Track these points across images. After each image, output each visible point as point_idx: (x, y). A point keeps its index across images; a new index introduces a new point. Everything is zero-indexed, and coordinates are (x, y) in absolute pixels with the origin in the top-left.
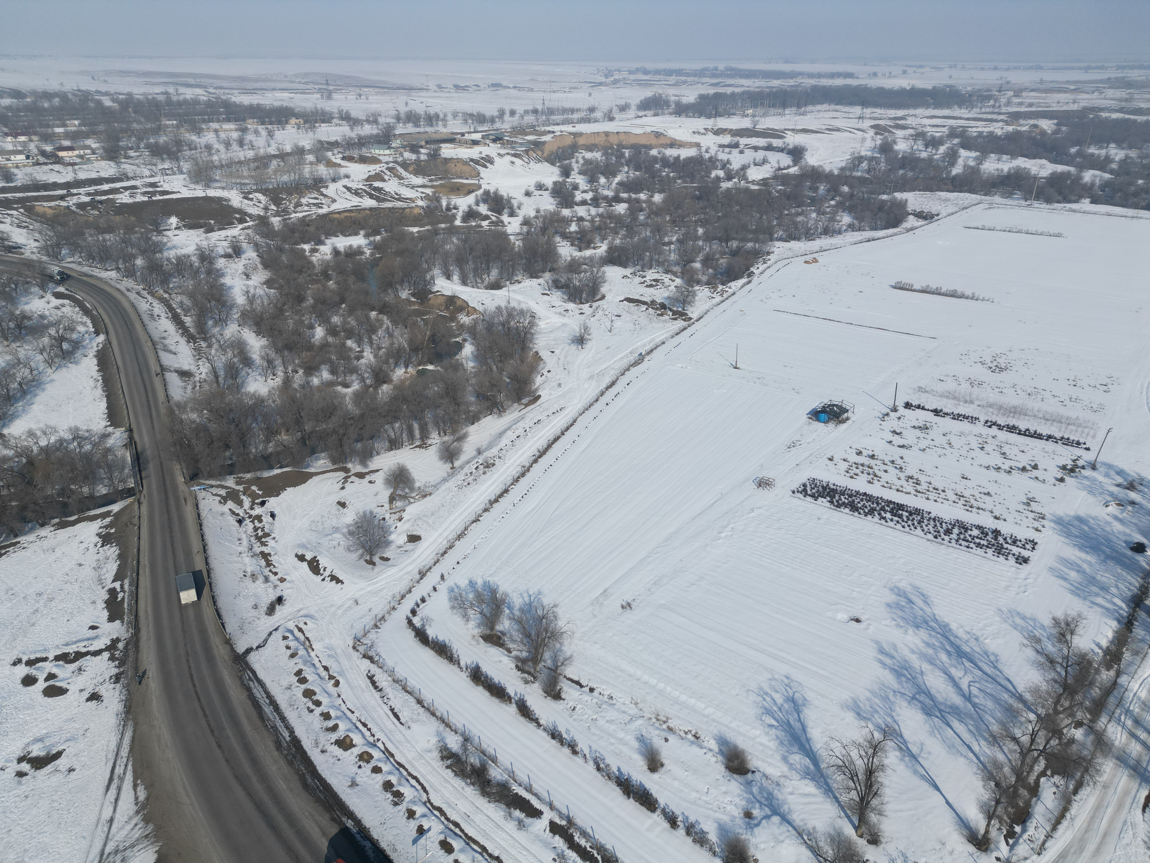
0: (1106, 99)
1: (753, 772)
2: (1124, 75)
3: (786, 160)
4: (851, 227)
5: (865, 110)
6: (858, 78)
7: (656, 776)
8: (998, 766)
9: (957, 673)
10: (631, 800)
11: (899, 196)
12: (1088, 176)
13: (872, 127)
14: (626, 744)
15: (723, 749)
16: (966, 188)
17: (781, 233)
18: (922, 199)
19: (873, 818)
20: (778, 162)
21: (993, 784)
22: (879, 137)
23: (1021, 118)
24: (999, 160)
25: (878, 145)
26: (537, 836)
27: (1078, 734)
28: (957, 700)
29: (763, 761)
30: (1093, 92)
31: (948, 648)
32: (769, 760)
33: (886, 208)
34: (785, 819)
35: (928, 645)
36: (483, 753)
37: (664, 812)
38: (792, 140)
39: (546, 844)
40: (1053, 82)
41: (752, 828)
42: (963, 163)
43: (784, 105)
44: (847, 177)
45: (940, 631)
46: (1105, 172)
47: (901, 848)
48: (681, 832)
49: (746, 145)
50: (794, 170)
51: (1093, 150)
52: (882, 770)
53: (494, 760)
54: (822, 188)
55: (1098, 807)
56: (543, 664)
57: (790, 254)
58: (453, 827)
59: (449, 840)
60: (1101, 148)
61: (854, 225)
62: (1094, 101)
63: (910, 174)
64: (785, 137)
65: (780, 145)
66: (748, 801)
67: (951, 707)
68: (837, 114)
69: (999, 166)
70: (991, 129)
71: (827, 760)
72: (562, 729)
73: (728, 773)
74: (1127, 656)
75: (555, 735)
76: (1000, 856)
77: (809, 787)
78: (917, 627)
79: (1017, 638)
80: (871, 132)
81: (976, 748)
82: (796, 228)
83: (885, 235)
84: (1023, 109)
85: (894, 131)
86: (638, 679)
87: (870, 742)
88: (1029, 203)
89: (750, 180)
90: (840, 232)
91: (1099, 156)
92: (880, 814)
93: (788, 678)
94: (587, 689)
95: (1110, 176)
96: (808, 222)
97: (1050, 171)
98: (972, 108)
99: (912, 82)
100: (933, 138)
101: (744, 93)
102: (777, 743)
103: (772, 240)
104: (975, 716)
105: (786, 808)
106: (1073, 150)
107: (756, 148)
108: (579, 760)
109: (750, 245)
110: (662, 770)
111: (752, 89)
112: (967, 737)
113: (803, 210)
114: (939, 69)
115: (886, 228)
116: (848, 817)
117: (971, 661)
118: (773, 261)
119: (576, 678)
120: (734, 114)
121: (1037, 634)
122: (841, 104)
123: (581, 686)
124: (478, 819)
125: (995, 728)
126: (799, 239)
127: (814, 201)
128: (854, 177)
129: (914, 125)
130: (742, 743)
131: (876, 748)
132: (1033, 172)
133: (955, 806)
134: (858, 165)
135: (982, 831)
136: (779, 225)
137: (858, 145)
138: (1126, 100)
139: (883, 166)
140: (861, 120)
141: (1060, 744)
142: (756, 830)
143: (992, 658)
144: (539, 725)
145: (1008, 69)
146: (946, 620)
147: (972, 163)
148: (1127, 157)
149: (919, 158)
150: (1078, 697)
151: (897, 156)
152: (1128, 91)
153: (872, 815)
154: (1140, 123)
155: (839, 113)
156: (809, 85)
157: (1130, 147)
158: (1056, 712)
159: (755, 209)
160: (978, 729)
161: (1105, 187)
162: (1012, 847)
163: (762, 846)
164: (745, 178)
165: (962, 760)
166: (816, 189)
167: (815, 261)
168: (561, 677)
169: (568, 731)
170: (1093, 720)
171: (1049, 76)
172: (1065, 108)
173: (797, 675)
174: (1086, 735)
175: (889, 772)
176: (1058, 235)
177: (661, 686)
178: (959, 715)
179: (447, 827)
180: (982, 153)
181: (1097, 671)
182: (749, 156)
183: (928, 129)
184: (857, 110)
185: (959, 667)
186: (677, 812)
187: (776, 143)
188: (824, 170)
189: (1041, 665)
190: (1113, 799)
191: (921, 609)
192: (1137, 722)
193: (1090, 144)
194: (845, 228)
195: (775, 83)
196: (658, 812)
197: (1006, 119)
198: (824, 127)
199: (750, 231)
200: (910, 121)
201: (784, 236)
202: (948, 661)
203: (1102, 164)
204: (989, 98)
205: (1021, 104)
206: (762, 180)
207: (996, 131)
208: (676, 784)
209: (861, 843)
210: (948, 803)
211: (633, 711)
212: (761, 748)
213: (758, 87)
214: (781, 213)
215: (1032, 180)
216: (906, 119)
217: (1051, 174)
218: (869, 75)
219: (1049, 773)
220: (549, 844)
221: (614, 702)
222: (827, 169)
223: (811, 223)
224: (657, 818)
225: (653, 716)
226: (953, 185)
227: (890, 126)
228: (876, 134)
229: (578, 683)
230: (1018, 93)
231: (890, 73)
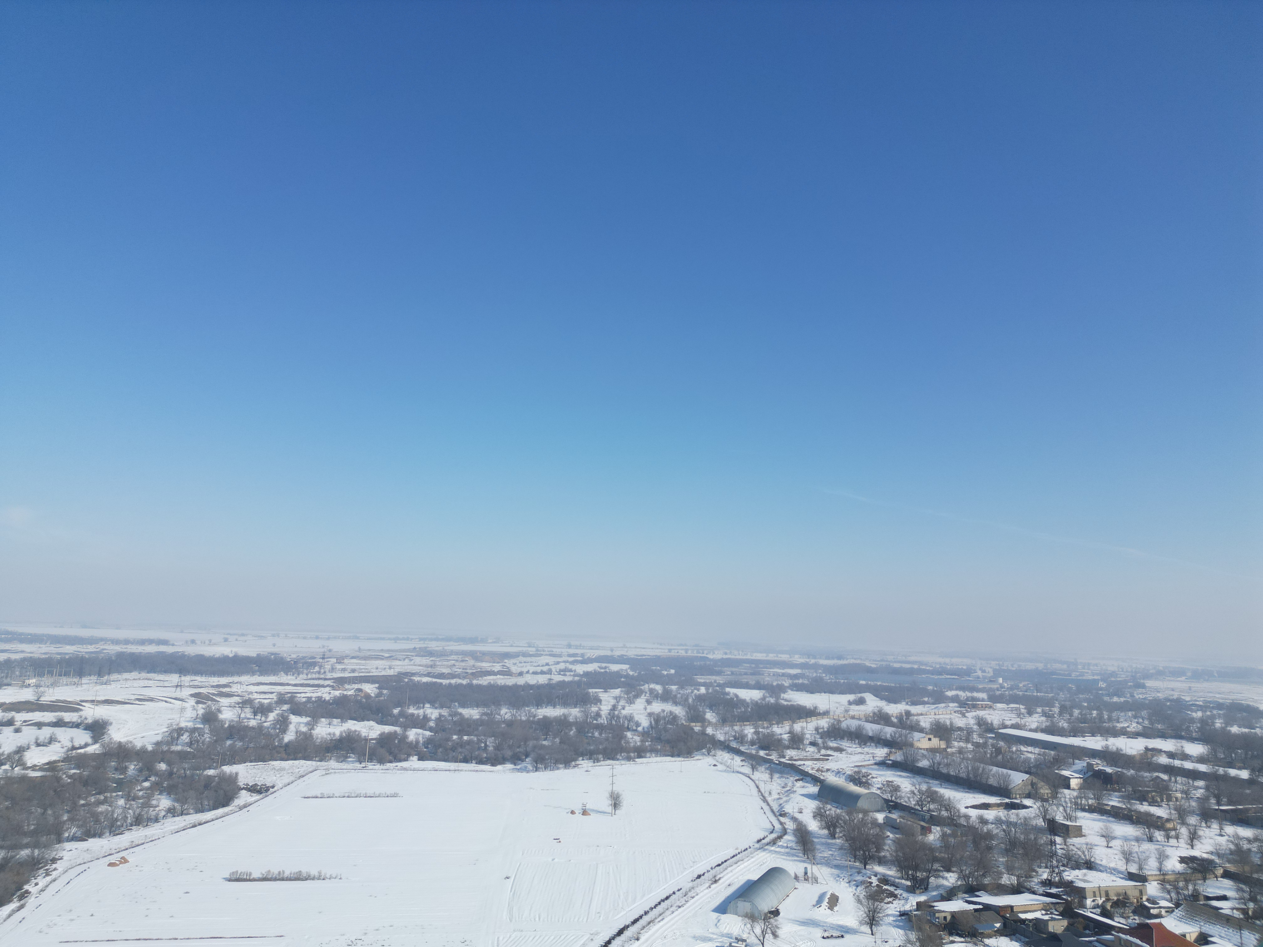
0: (416, 665)
2: (425, 646)
3: (82, 737)
4: (172, 812)
5: (183, 678)
6: (173, 645)
11: (227, 769)
12: (413, 734)
13: (192, 695)
16: (300, 755)
17: (74, 830)
18: (254, 771)
20: (72, 740)
22: (201, 706)
23: (346, 683)
24: (330, 724)
25: (200, 715)
30: (404, 660)
33: (214, 784)
38: (91, 713)
40: (369, 650)
42: (294, 730)
43: (81, 674)
44: (163, 752)
46: (425, 730)
49: (25, 721)
50: (94, 749)
51: (412, 710)
54: (132, 768)
57: (87, 857)
60: (418, 708)
61: (174, 809)
62: (406, 667)
63: (239, 744)
64: (81, 710)
65: (74, 720)
68: (150, 683)
69: (331, 730)
70: (319, 694)
80: (192, 701)
82: (97, 821)
83: (214, 817)
84: (347, 675)
85: (218, 699)
88: (363, 765)
89: (29, 765)
90: (157, 820)
91: (418, 716)
95: (431, 734)
96: (113, 812)
97: (379, 732)
98: (299, 674)
99: (234, 650)
100: (262, 705)
101: (24, 660)
103: (60, 841)
106: (396, 711)
107: (39, 725)
109: (25, 853)
111: (36, 656)
113: (106, 797)
114: (262, 637)
115: (215, 808)
118: (60, 870)
120: (9, 685)
122: (155, 672)
126: (100, 835)
127: (120, 784)
128: (173, 752)
129: (240, 693)
132: (363, 735)
134: (178, 738)
136: (71, 820)
137: (176, 716)
138: (431, 666)
139: (207, 737)
140: (179, 689)
145: (328, 639)
147: (304, 729)
148: (440, 715)
149: (247, 726)
151: (222, 726)
152: (431, 659)
154: (445, 685)
155: (151, 682)
156: (113, 652)
157: (442, 707)
159: (35, 802)
161: (428, 744)
164: (21, 763)
166: (124, 770)
167: (124, 861)
171: (367, 645)
172: (383, 673)
176: (395, 795)
180: (313, 718)
182: (29, 735)
183: (256, 696)
184: (174, 678)
187: (68, 717)
188: (134, 747)
193: (409, 706)
194: (163, 813)
195: (69, 649)
197: (332, 684)
198: (133, 697)
199: (25, 834)
200: (235, 689)
201: (79, 834)
203: (421, 723)
204: (314, 664)
205: (344, 670)
206: (47, 764)
207: (324, 696)
213: (45, 654)
214: (75, 805)
215: (363, 742)
216: (230, 687)
217: (379, 735)
218: (187, 642)
222: (138, 744)
223: (118, 812)
226: (286, 753)
227: (214, 694)
228: (198, 703)
230: (340, 660)
231: (210, 641)
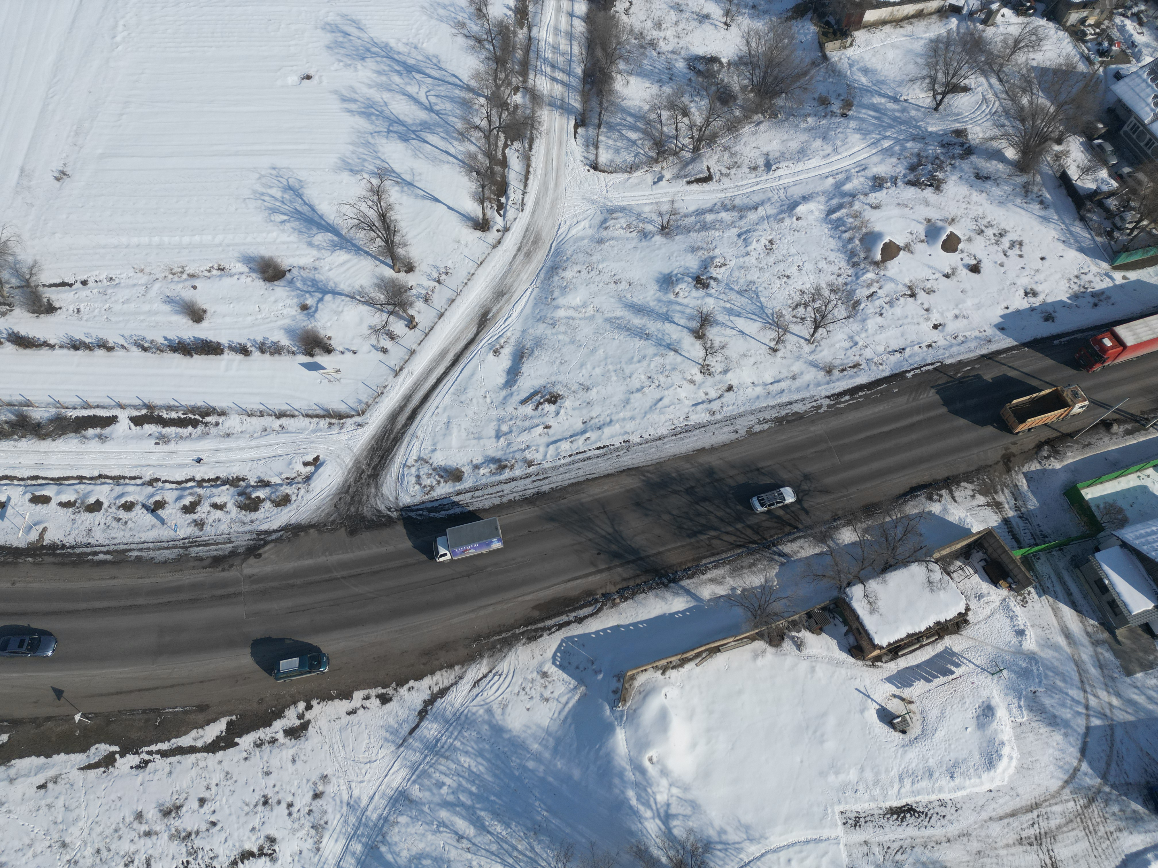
1: (290, 270)
7: (205, 324)
8: (472, 157)
9: (412, 89)
10: (195, 356)
14: (156, 313)
15: (252, 265)
19: (401, 251)
21: (474, 174)
26: (126, 437)
27: (518, 98)
28: (423, 115)
29: (293, 256)
31: (397, 68)
32: (298, 253)
34: (335, 293)
35: (379, 73)
36: (10, 404)
37: (231, 348)
39: (140, 438)
41: (313, 316)
45: (383, 53)
47: (431, 262)
48: (256, 354)
52: (391, 209)
53: (28, 404)
55: (548, 152)
56: (8, 286)
58: (34, 482)
59: (37, 494)
66: (298, 296)
67: (420, 124)
71: (344, 225)
72: (79, 335)
73: (268, 284)
74: (531, 8)
75: (76, 346)
76: (499, 227)
77: (342, 256)
78: (363, 59)
79: (446, 30)
81: (452, 151)
86: (127, 247)
87: (372, 191)
92: (405, 246)
93: (274, 169)
94: (78, 285)
102: (296, 234)
104: (442, 123)
105: (331, 284)
108: (119, 353)
110: (208, 316)
112: (442, 144)
116: (383, 262)
117: (419, 72)
119: (58, 281)
121: (460, 18)
123: (70, 285)
124: (53, 459)
125: (460, 125)
130: (266, 252)
131: (378, 193)
133: (455, 207)
135: (481, 216)
141: (509, 114)
142: (317, 315)
143: (435, 61)
144: (52, 347)
146: (384, 40)
150: (509, 66)
153: (400, 250)
158: (498, 87)
160: (447, 133)
162: (504, 216)
163: (329, 324)
165: (446, 166)
168: (40, 289)
169: (87, 335)
170: (525, 81)
173: (281, 162)
174: (524, 96)
175: (397, 207)
177: (156, 240)
178: (429, 128)
179: (26, 486)
181: (515, 33)
185: (412, 82)
186: (243, 341)
189: (473, 48)
190: (555, 140)
191: (359, 38)
192: (553, 66)
196: (226, 351)
202: (401, 81)
208: (228, 319)
209: (402, 277)
210: (449, 208)
211: (143, 279)
212: (285, 246)
219: (509, 143)
220: (142, 435)
221: (117, 281)
224: (228, 356)
225: (167, 274)
229: (63, 284)
